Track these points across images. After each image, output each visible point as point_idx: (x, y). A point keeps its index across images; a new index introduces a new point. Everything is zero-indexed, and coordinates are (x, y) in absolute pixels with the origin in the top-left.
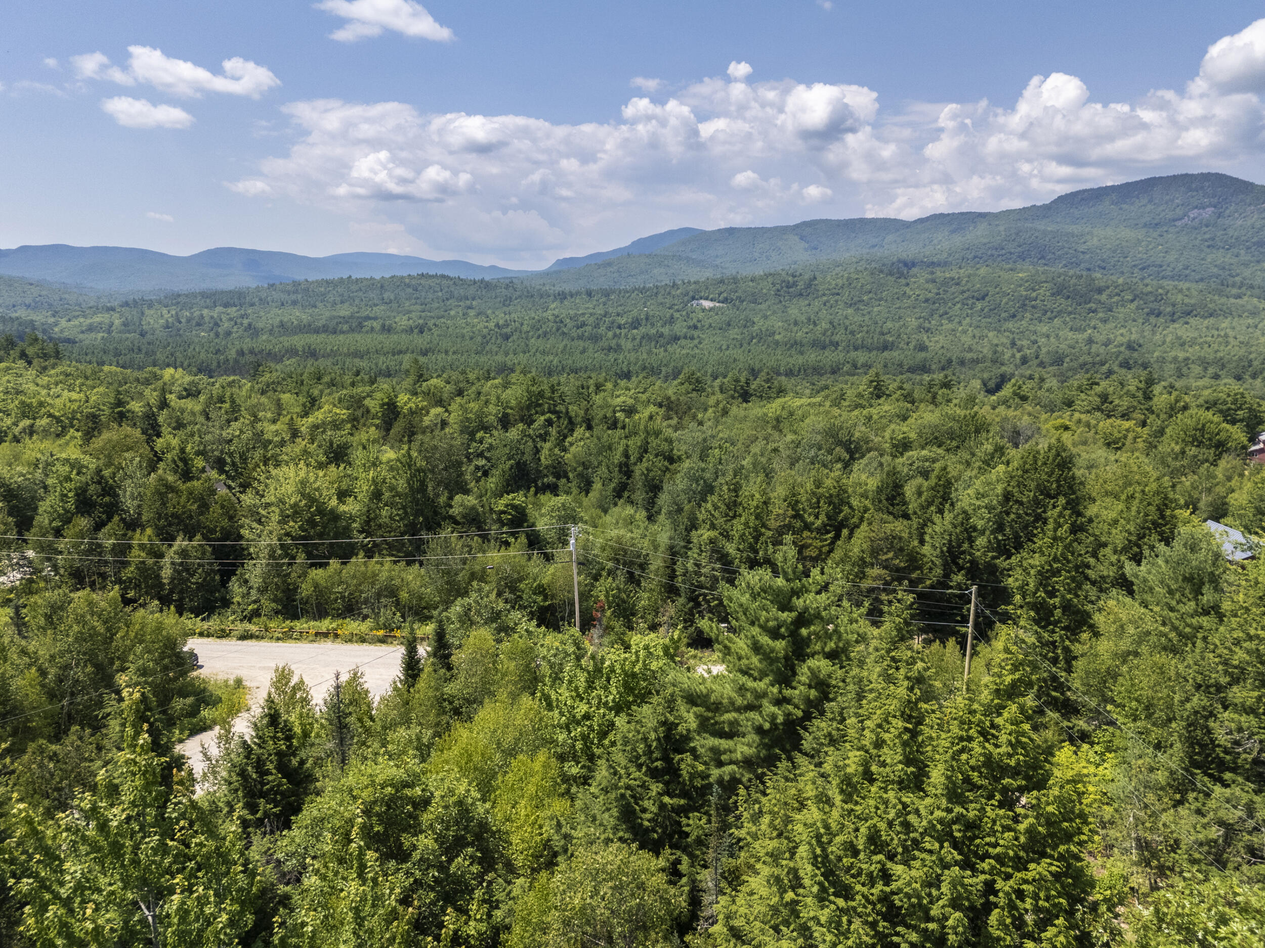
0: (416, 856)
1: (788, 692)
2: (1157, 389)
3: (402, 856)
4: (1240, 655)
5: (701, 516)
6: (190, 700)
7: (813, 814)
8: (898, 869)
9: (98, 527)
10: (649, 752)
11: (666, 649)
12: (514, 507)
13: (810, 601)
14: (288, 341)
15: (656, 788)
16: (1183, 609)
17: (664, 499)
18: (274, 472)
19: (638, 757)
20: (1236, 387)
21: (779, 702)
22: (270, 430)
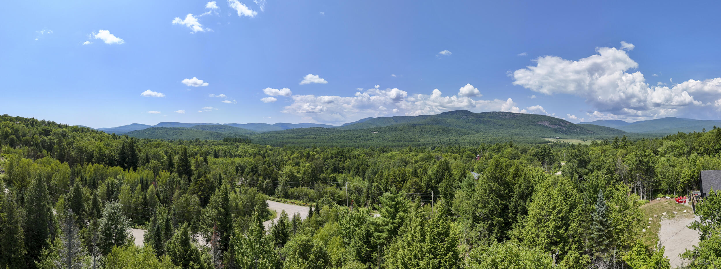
0: (310, 259)
1: (394, 221)
2: (461, 148)
3: (307, 259)
4: (479, 198)
5: (375, 179)
6: (266, 213)
7: (401, 251)
8: (420, 262)
10: (363, 237)
11: (367, 212)
12: (333, 177)
13: (399, 199)
14: (289, 140)
15: (365, 246)
17: (366, 175)
18: (285, 167)
19: (361, 238)
20: (473, 147)
21: (392, 223)
22: (285, 158)
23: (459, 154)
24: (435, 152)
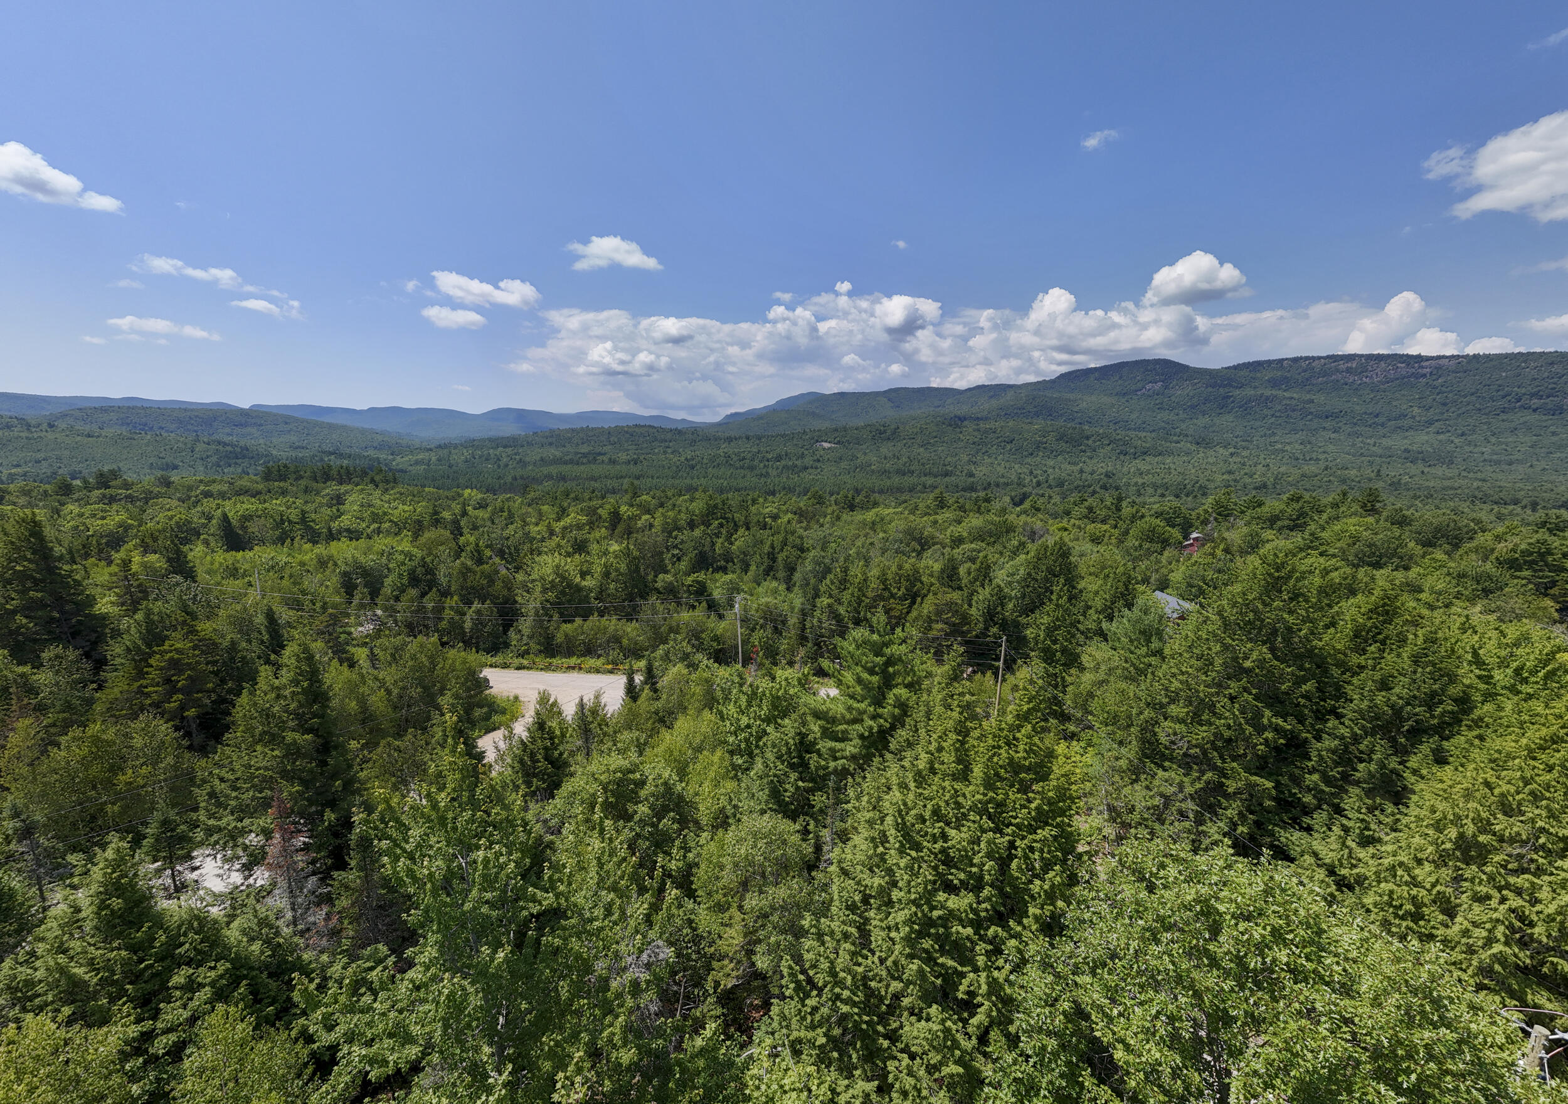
0: (637, 818)
1: (880, 711)
2: (1124, 504)
3: (628, 818)
4: (1176, 684)
5: (823, 588)
6: (485, 710)
7: (896, 795)
8: (952, 833)
9: (423, 595)
10: (789, 752)
11: (799, 680)
12: (698, 582)
13: (896, 650)
14: (545, 470)
15: (793, 776)
16: (1138, 652)
17: (797, 576)
18: (537, 559)
19: (782, 755)
20: (1176, 503)
21: (874, 717)
22: (534, 530)
23: (1116, 527)
24: (1025, 512)
